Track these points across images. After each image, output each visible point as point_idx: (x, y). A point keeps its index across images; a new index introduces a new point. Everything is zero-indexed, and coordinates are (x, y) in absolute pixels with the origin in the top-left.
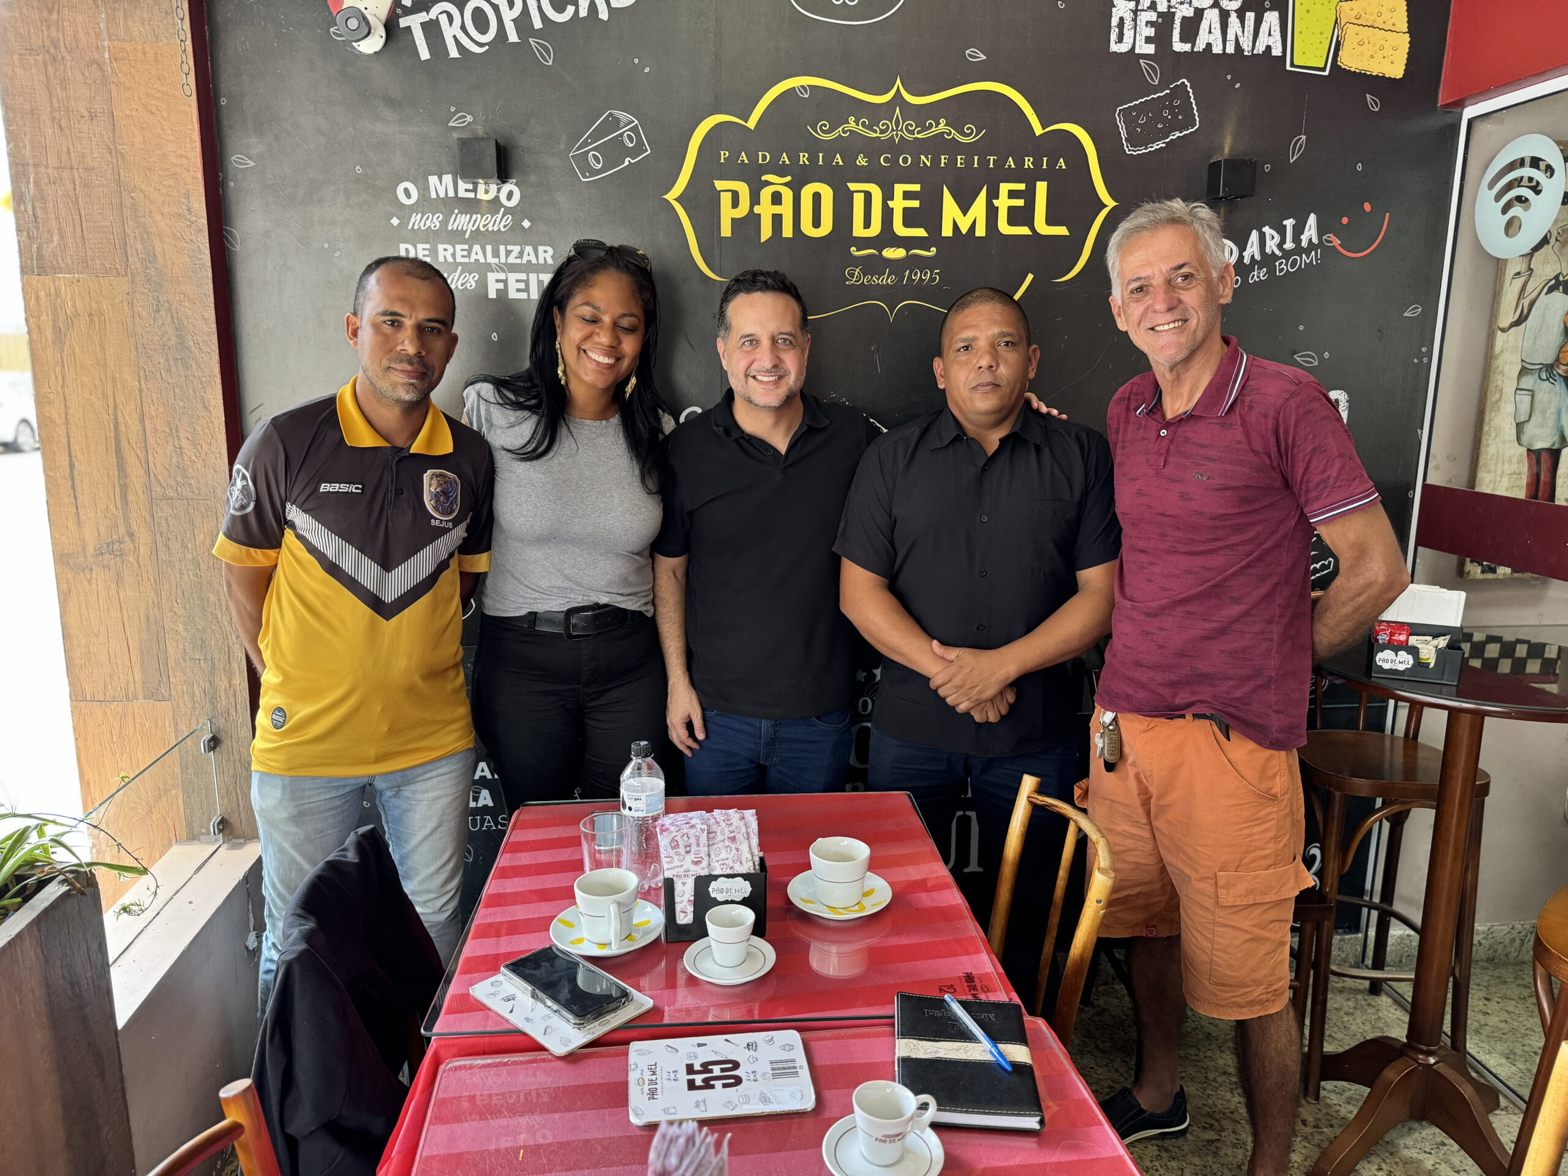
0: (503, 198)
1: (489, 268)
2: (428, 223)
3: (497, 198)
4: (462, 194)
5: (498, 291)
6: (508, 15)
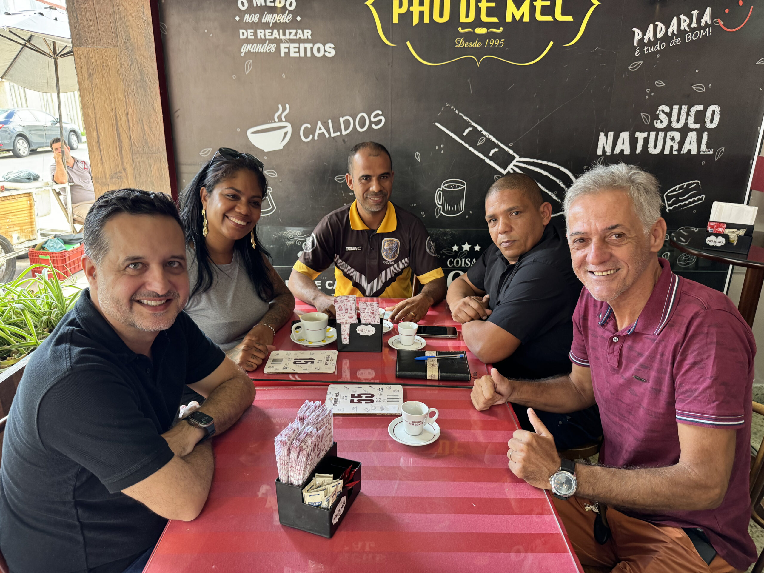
0: (288, 6)
1: (281, 41)
2: (253, 19)
3: (285, 6)
4: (268, 4)
5: (285, 53)
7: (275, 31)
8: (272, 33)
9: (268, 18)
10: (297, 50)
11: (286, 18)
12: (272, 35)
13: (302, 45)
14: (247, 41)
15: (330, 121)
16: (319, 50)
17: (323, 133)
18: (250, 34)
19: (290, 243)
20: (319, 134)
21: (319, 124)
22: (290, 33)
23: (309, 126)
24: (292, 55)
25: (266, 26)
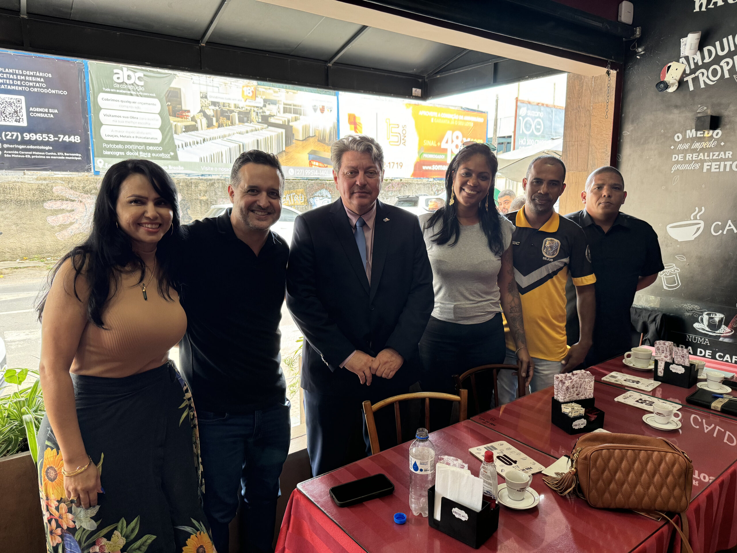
0: (714, 136)
1: (705, 161)
2: (684, 147)
3: (712, 135)
4: (698, 135)
5: (707, 169)
6: (726, 68)
7: (701, 154)
8: (698, 156)
9: (697, 145)
10: (717, 167)
11: (711, 144)
12: (698, 157)
13: (722, 163)
14: (678, 162)
17: (732, 229)
18: (680, 157)
19: (688, 314)
20: (728, 230)
22: (713, 155)
23: (720, 223)
24: (713, 170)
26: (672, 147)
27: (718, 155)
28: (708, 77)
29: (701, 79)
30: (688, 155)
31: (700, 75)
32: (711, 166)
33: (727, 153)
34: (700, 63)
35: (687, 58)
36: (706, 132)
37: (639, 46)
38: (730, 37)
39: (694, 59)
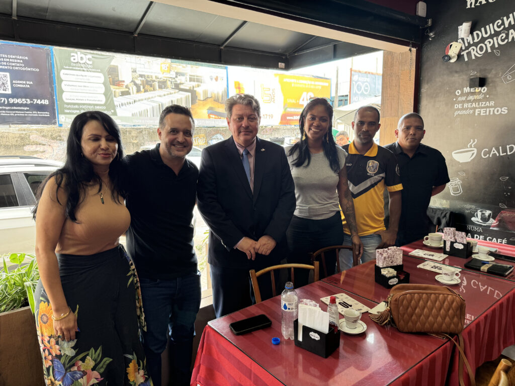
0: (482, 91)
1: (476, 108)
2: (462, 99)
3: (481, 91)
4: (472, 91)
5: (478, 114)
6: (489, 46)
7: (474, 104)
8: (472, 105)
9: (471, 98)
10: (485, 112)
11: (480, 97)
13: (488, 109)
14: (458, 109)
15: (500, 147)
16: (498, 111)
17: (495, 154)
18: (460, 106)
19: (468, 211)
20: (493, 154)
21: (494, 149)
22: (482, 104)
23: (487, 150)
24: (482, 114)
25: (469, 101)
26: (454, 99)
27: (485, 104)
28: (477, 52)
29: (473, 53)
30: (465, 104)
31: (472, 51)
32: (480, 111)
33: (491, 102)
34: (472, 43)
35: (463, 39)
36: (477, 89)
37: (431, 32)
38: (491, 25)
39: (467, 40)
